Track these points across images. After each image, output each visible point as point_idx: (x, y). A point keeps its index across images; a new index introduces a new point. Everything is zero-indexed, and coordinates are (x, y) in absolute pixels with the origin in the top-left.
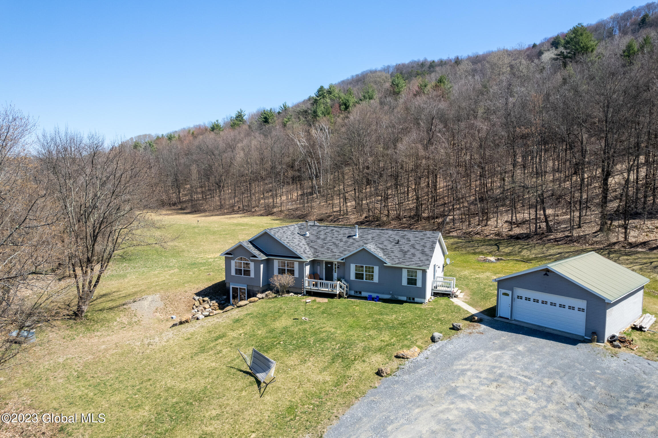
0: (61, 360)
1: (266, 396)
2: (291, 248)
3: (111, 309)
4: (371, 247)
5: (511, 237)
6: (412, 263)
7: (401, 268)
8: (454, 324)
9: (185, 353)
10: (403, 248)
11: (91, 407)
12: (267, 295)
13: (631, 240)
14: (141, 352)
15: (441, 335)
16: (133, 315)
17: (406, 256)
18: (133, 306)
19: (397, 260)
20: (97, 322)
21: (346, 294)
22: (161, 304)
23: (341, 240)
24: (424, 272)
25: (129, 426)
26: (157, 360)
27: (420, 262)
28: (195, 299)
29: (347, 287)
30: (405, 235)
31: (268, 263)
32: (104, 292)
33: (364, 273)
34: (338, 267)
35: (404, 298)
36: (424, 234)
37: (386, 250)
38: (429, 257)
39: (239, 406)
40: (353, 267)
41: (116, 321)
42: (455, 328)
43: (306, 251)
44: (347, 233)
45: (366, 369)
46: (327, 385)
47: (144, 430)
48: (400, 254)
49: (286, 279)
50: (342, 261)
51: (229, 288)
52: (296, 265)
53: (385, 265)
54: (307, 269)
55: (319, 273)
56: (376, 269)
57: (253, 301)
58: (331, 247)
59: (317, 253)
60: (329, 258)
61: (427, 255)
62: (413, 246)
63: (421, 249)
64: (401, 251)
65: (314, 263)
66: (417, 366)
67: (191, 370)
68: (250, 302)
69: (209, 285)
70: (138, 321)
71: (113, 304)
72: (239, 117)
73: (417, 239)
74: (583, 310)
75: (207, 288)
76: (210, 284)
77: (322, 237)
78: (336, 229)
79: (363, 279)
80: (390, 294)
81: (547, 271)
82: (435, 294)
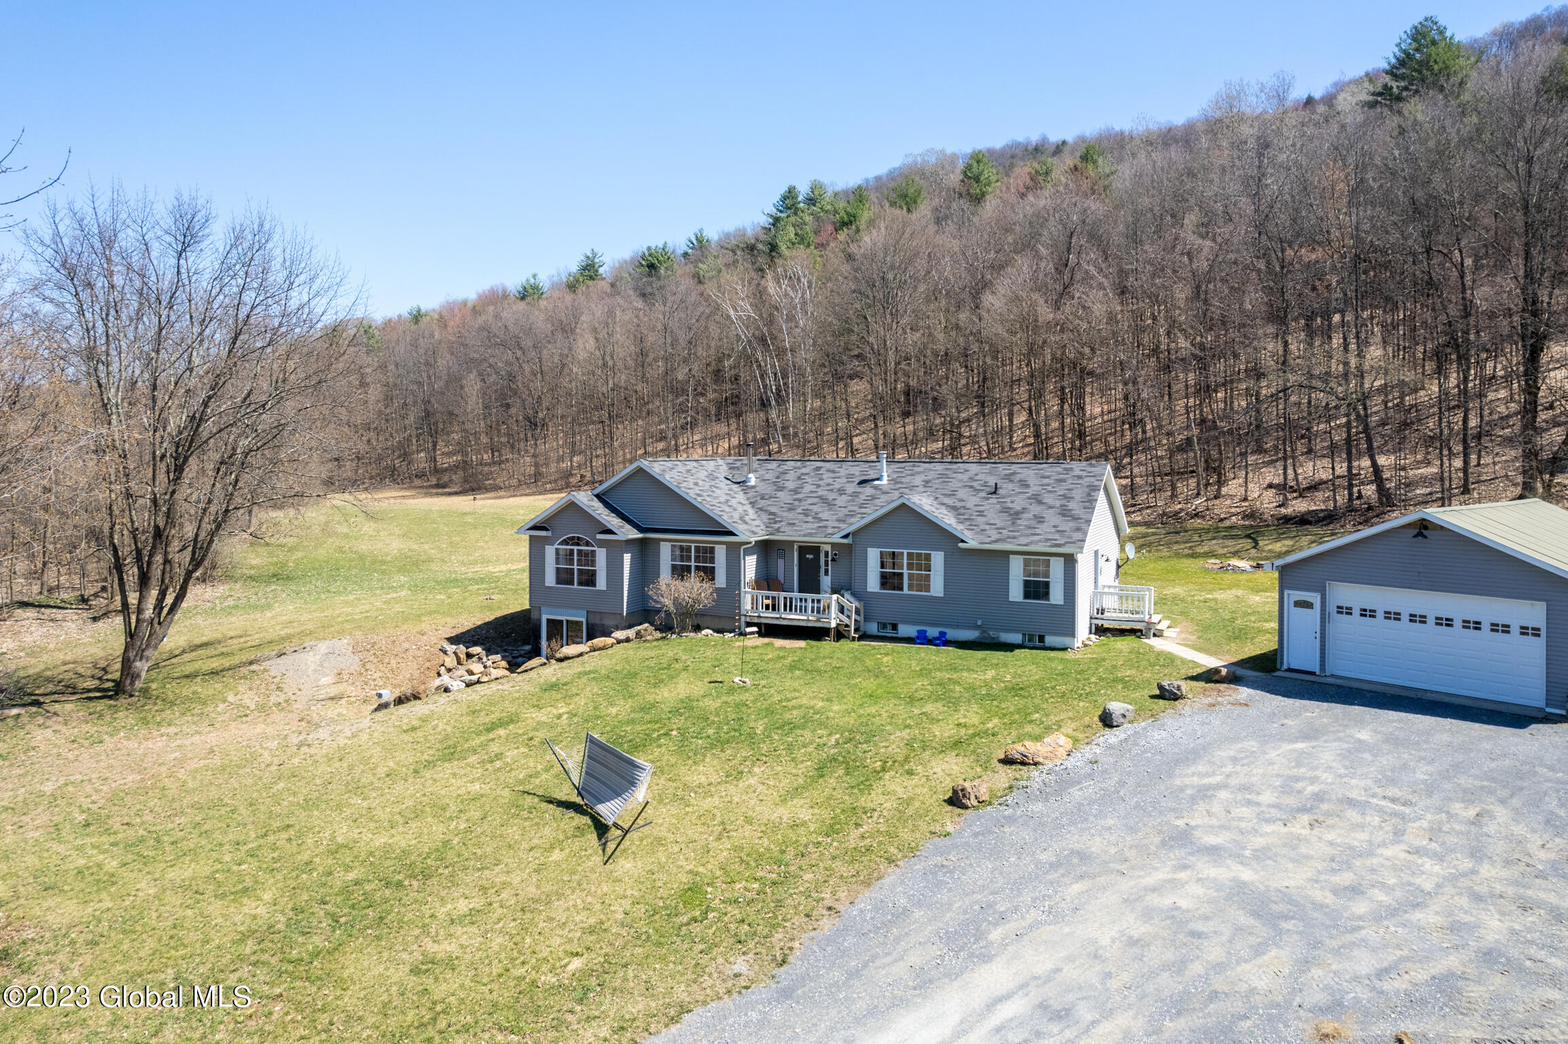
1: (621, 861)
2: (706, 508)
3: (214, 673)
4: (924, 502)
5: (1287, 520)
6: (1036, 538)
7: (1006, 554)
8: (1165, 683)
9: (397, 764)
10: (1011, 505)
11: (104, 895)
12: (638, 635)
14: (276, 761)
15: (1130, 707)
16: (273, 687)
17: (1019, 522)
18: (276, 667)
19: (995, 532)
20: (173, 704)
21: (856, 630)
22: (351, 663)
23: (841, 492)
24: (1070, 561)
25: (208, 942)
26: (318, 781)
27: (1057, 536)
28: (445, 652)
29: (858, 612)
30: (1014, 473)
31: (644, 551)
32: (205, 639)
33: (905, 571)
34: (833, 560)
35: (1016, 638)
36: (1065, 469)
37: (962, 511)
38: (1082, 525)
39: (538, 887)
40: (873, 556)
41: (224, 701)
42: (1167, 695)
43: (747, 518)
44: (857, 474)
45: (918, 791)
46: (802, 831)
47: (248, 951)
48: (1001, 519)
49: (694, 590)
50: (845, 541)
51: (540, 620)
52: (721, 554)
53: (961, 545)
54: (750, 565)
55: (781, 577)
56: (938, 559)
57: (601, 645)
58: (815, 508)
59: (776, 522)
60: (810, 535)
61: (1075, 519)
62: (1037, 499)
63: (1058, 504)
64: (1006, 510)
65: (767, 549)
66: (1066, 781)
67: (410, 803)
68: (594, 650)
69: (487, 620)
70: (286, 701)
71: (226, 663)
72: (589, 270)
73: (1046, 481)
74: (1536, 632)
75: (479, 627)
76: (489, 617)
77: (791, 485)
78: (828, 465)
79: (901, 589)
80: (977, 627)
81: (1423, 528)
82: (1100, 631)
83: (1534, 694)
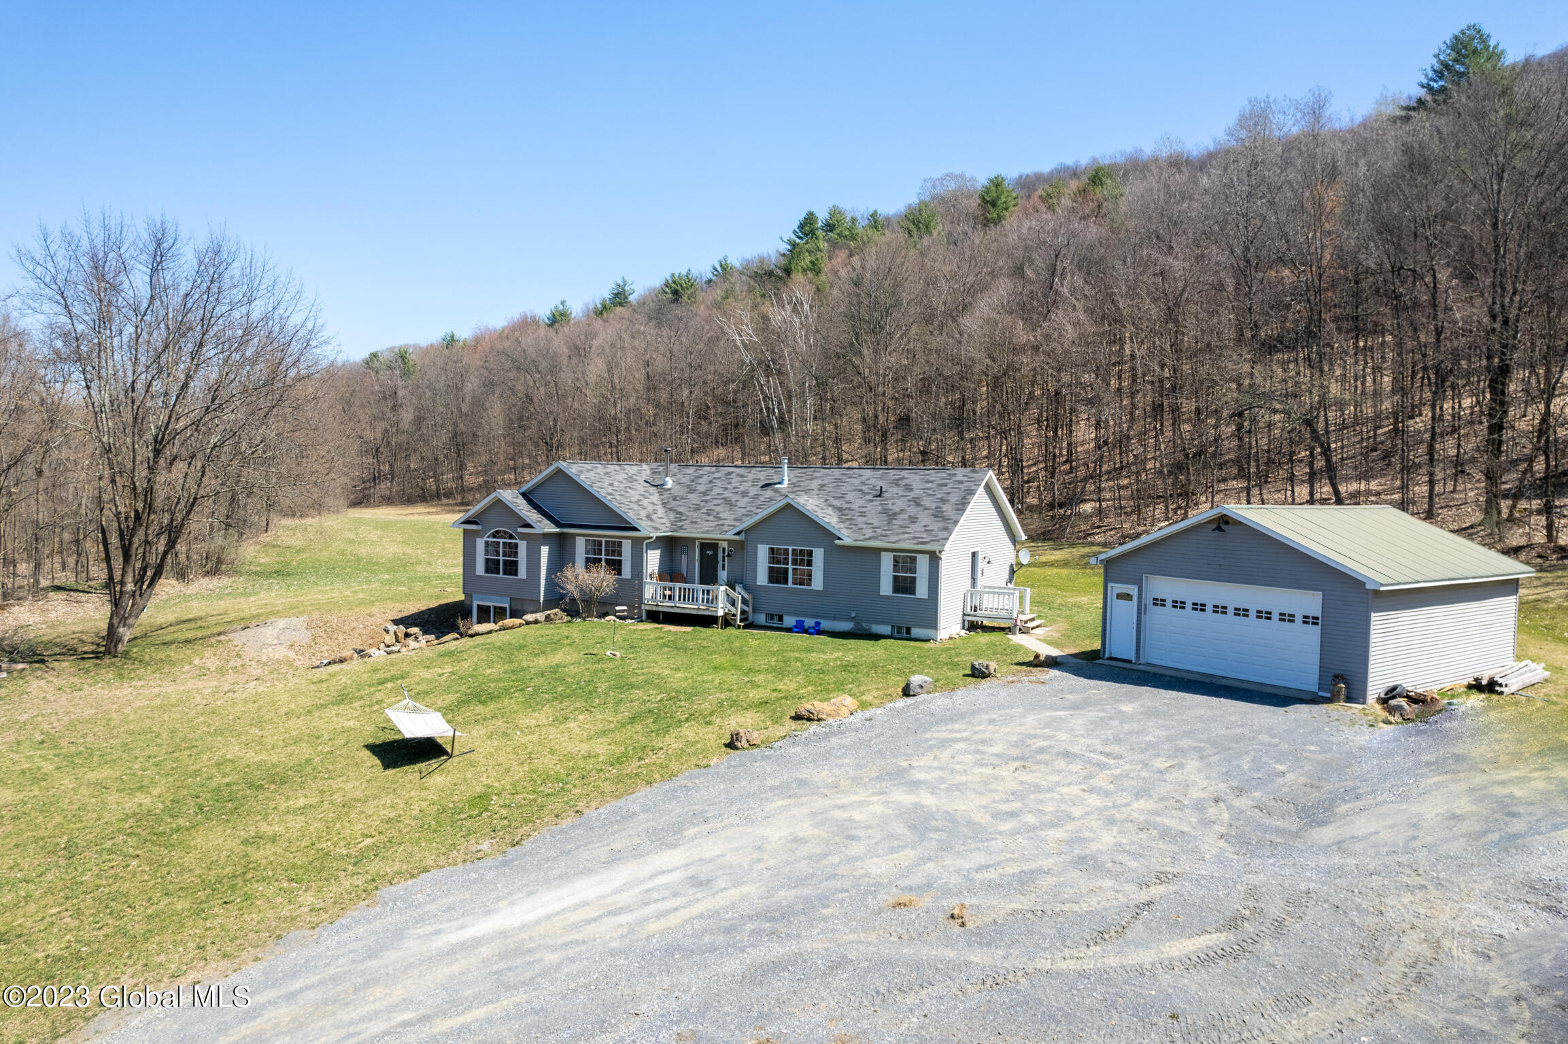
0: (25, 717)
1: (436, 776)
2: (614, 505)
3: (188, 641)
4: (810, 504)
6: (906, 536)
7: (878, 551)
8: (976, 663)
9: (297, 706)
10: (890, 507)
11: (35, 787)
12: (548, 618)
14: (204, 703)
15: (929, 679)
16: (234, 654)
17: (894, 522)
18: (238, 638)
19: (870, 530)
20: (148, 664)
21: (743, 619)
22: (304, 637)
23: (745, 494)
24: (934, 558)
26: (231, 717)
27: (924, 535)
28: (387, 632)
30: (903, 478)
31: (561, 544)
32: (191, 616)
33: (790, 567)
34: (729, 555)
35: (886, 629)
36: (949, 475)
37: (847, 512)
38: (950, 525)
39: (363, 791)
40: (763, 551)
41: (190, 664)
42: (978, 674)
43: (654, 517)
44: (762, 478)
45: (707, 736)
46: (592, 761)
49: (602, 580)
50: (737, 538)
51: (471, 607)
52: (627, 547)
53: (837, 542)
54: (653, 559)
55: (684, 571)
57: (510, 625)
58: (718, 509)
59: (681, 521)
60: (708, 532)
61: (945, 519)
62: (916, 502)
63: (934, 505)
64: (885, 511)
65: (671, 545)
67: (294, 733)
68: (503, 629)
69: (431, 606)
70: (242, 665)
71: (200, 634)
72: (619, 297)
73: (929, 485)
74: (1315, 621)
75: (423, 612)
76: (434, 604)
77: (701, 488)
78: (738, 470)
79: (787, 583)
80: (852, 619)
81: (1223, 523)
82: (973, 627)
83: (1310, 680)
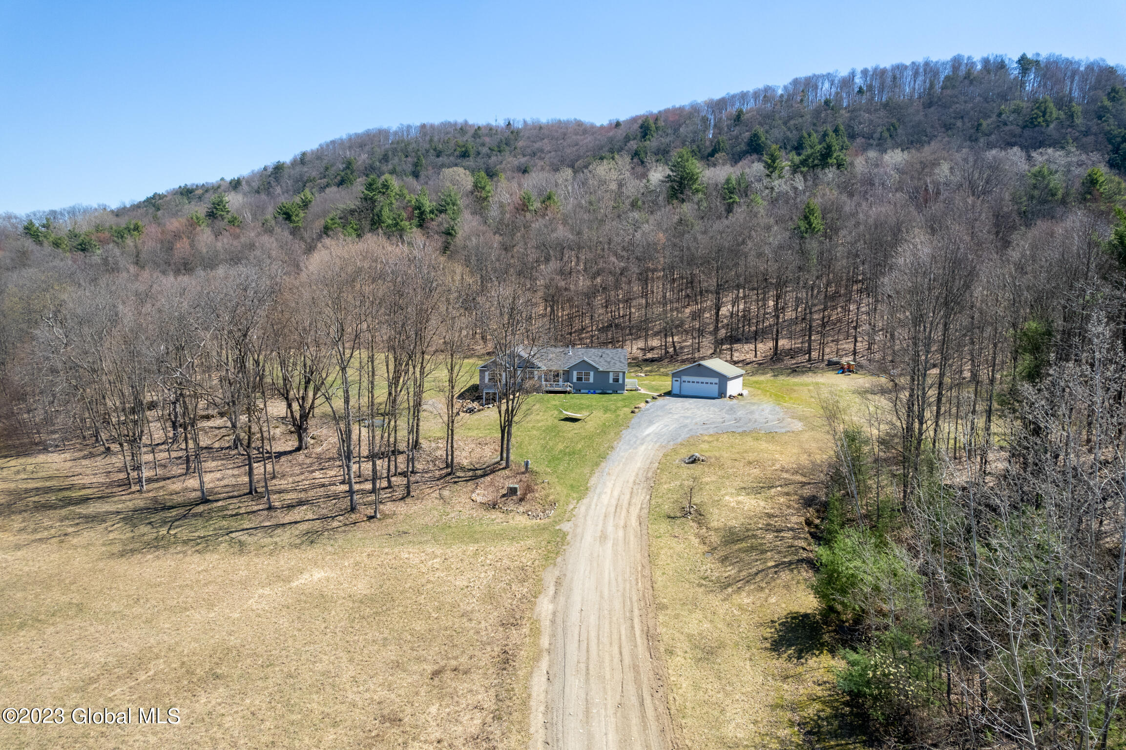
4: (586, 360)
5: (646, 360)
6: (614, 368)
7: (608, 372)
13: (735, 359)
17: (610, 364)
19: (604, 366)
21: (572, 391)
23: (560, 356)
24: (624, 373)
27: (621, 367)
29: (574, 386)
30: (604, 352)
33: (583, 376)
34: (563, 374)
35: (612, 391)
36: (617, 351)
37: (596, 361)
40: (575, 373)
42: (655, 398)
44: (562, 351)
48: (606, 364)
50: (567, 370)
52: (536, 373)
53: (597, 370)
55: (550, 379)
56: (592, 373)
58: (555, 361)
59: (546, 365)
60: (557, 369)
62: (613, 358)
64: (606, 361)
66: (648, 409)
73: (613, 354)
79: (582, 381)
80: (602, 389)
81: (699, 365)
82: (630, 390)
83: (717, 394)
